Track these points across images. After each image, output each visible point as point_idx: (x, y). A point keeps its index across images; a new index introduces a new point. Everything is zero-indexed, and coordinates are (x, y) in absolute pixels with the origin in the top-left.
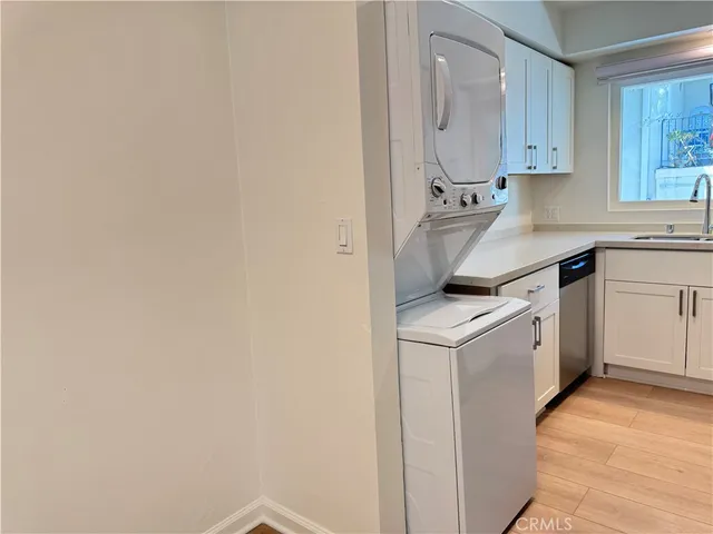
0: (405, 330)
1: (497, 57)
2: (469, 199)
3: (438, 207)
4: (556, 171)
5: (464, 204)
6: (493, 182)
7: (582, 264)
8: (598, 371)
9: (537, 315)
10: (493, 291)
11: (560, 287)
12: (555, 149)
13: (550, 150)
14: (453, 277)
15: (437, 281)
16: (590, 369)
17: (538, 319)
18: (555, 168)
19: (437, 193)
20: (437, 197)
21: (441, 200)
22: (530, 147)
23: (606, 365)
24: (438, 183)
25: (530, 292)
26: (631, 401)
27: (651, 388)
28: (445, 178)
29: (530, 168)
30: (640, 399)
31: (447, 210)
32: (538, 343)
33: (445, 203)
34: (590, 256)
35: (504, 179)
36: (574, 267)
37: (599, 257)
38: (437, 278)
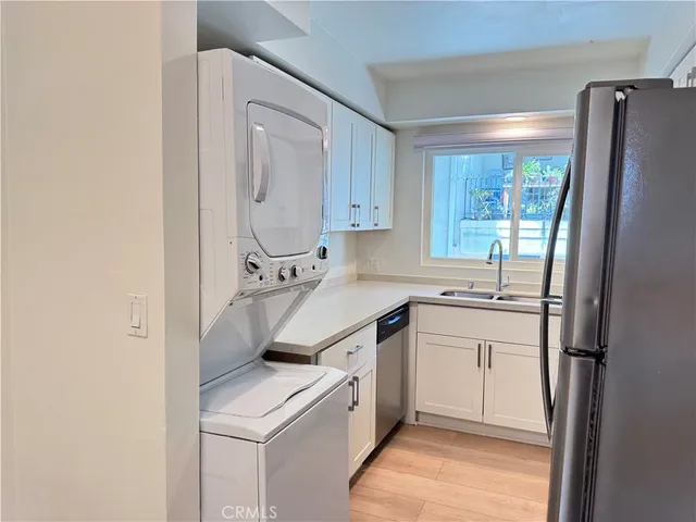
0: (210, 421)
1: (320, 128)
2: (287, 273)
3: (254, 283)
4: (376, 228)
5: (282, 278)
6: (314, 252)
7: (397, 319)
8: (411, 419)
9: (356, 375)
10: (313, 360)
11: (378, 342)
12: (376, 208)
13: (372, 208)
14: (274, 344)
15: (256, 348)
16: (404, 417)
17: (356, 379)
18: (376, 225)
19: (252, 269)
20: (252, 273)
21: (256, 277)
22: (354, 206)
23: (417, 412)
24: (252, 259)
25: (349, 353)
26: (439, 450)
27: (454, 434)
28: (261, 253)
29: (353, 225)
30: (446, 447)
31: (264, 286)
32: (355, 403)
33: (261, 278)
34: (404, 310)
35: (325, 249)
36: (391, 322)
37: (413, 309)
38: (257, 345)
